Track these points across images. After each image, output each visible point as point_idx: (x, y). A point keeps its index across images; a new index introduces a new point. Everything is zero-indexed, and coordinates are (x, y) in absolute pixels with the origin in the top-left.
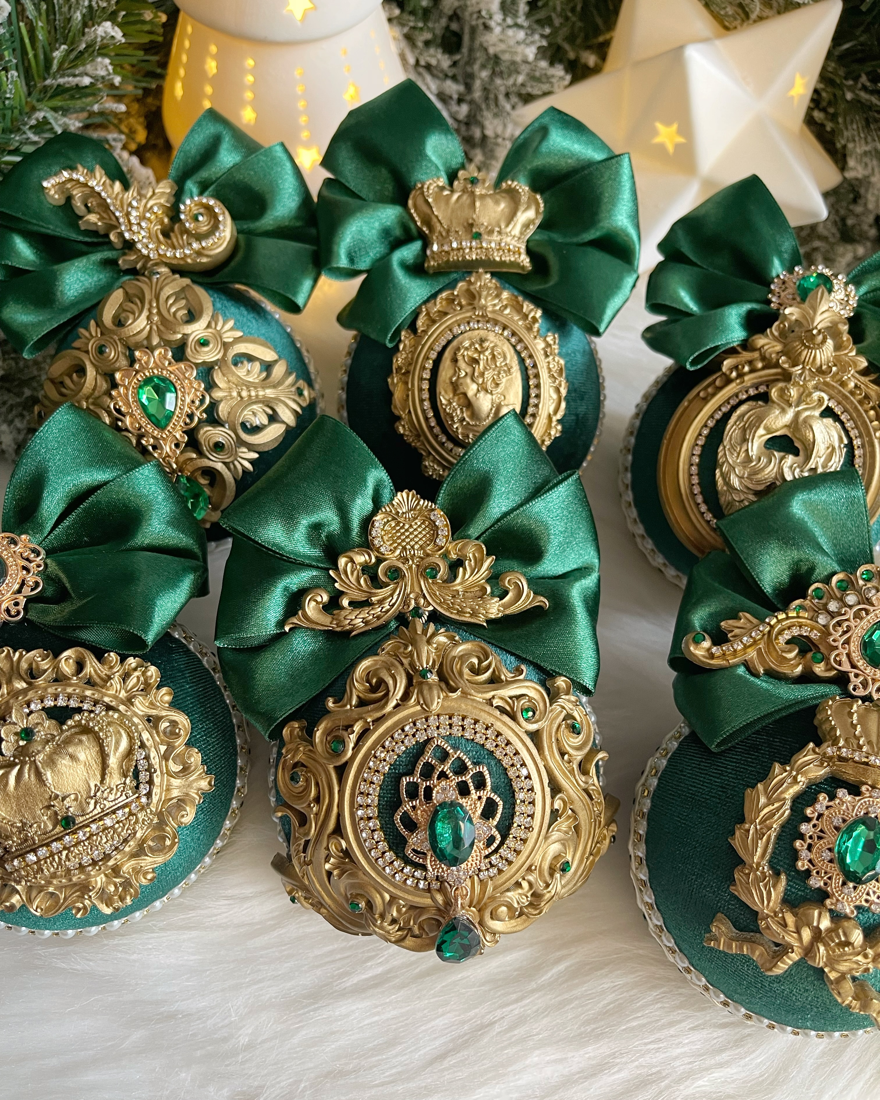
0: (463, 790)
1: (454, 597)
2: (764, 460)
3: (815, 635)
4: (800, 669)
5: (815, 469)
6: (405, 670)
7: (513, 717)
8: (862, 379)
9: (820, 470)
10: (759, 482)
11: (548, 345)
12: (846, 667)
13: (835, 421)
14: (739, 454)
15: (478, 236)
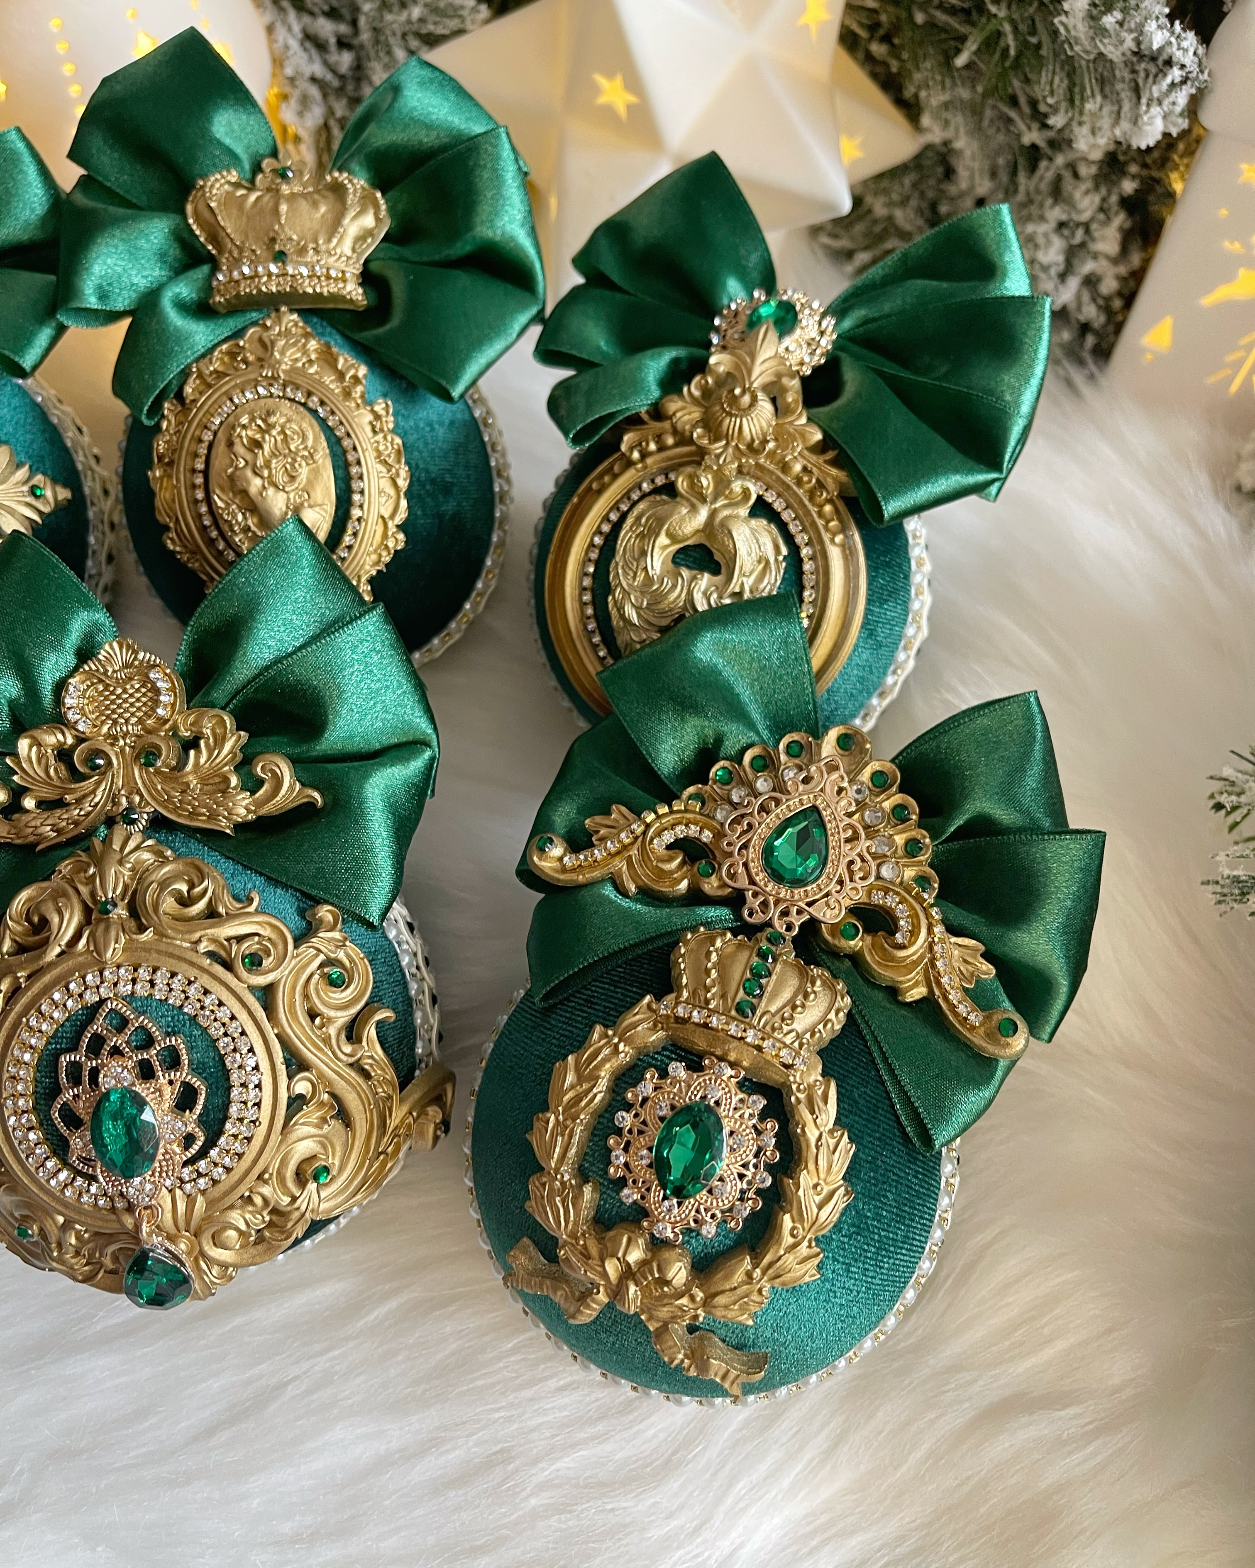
0: (146, 1072)
1: (183, 792)
2: (668, 583)
3: (707, 836)
4: (684, 885)
5: (740, 594)
6: (84, 902)
7: (228, 966)
8: (813, 458)
9: (747, 595)
10: (662, 614)
11: (377, 417)
12: (743, 882)
13: (770, 521)
14: (635, 574)
15: (280, 257)
